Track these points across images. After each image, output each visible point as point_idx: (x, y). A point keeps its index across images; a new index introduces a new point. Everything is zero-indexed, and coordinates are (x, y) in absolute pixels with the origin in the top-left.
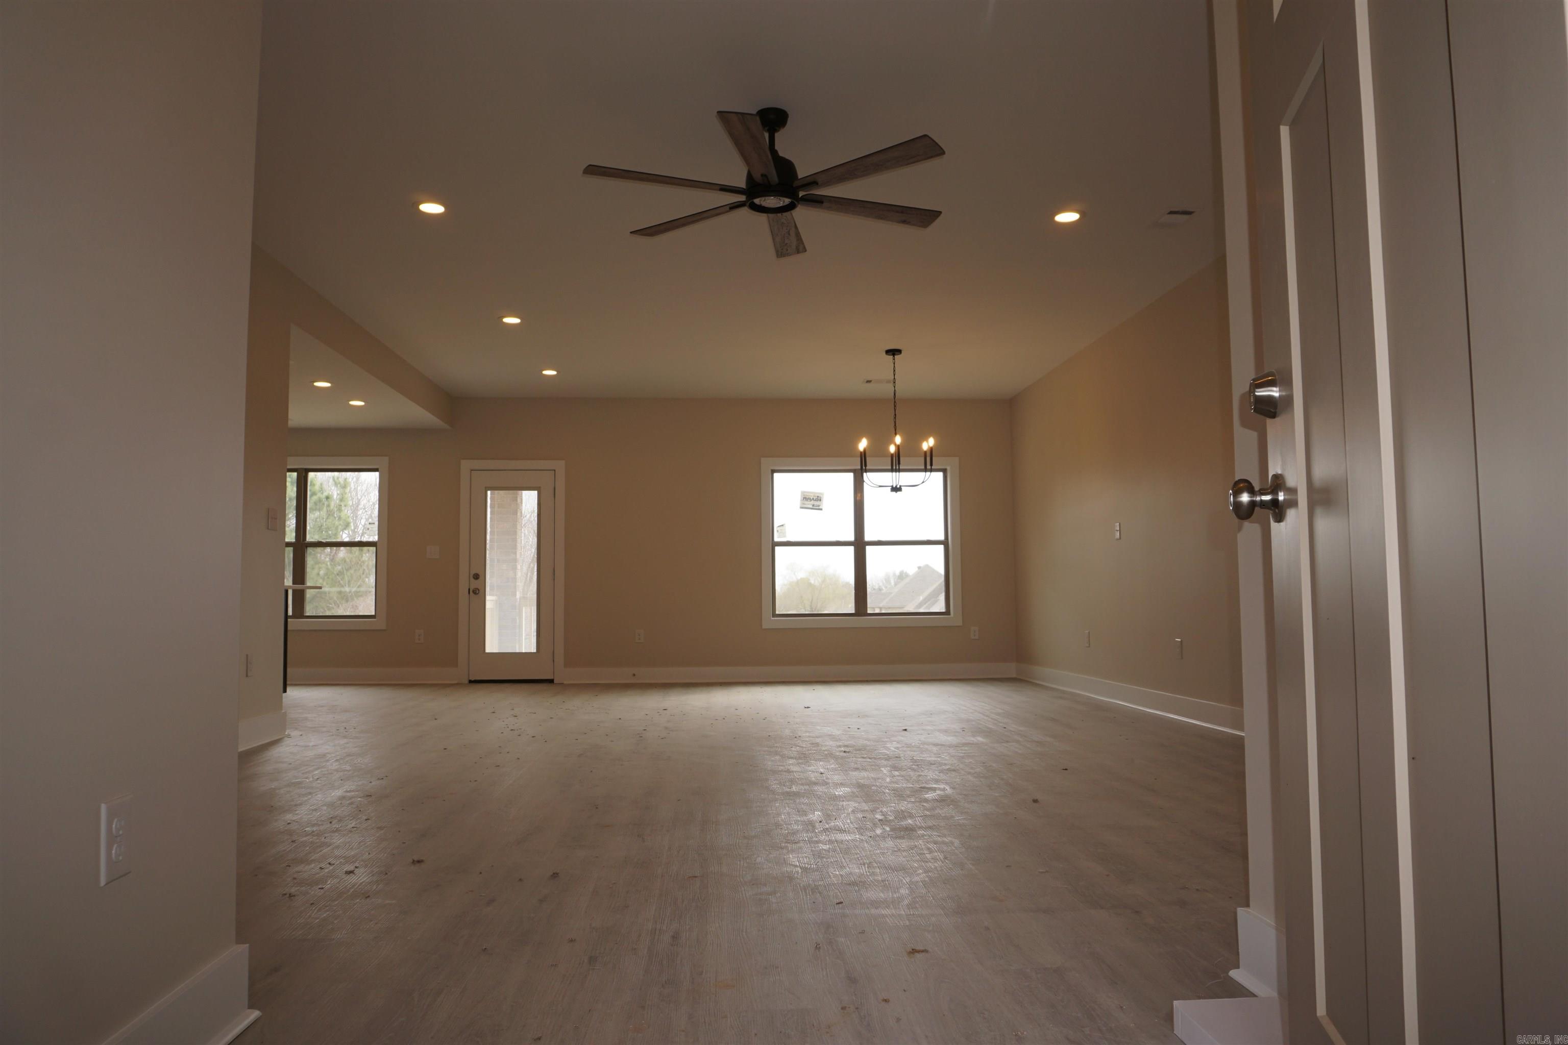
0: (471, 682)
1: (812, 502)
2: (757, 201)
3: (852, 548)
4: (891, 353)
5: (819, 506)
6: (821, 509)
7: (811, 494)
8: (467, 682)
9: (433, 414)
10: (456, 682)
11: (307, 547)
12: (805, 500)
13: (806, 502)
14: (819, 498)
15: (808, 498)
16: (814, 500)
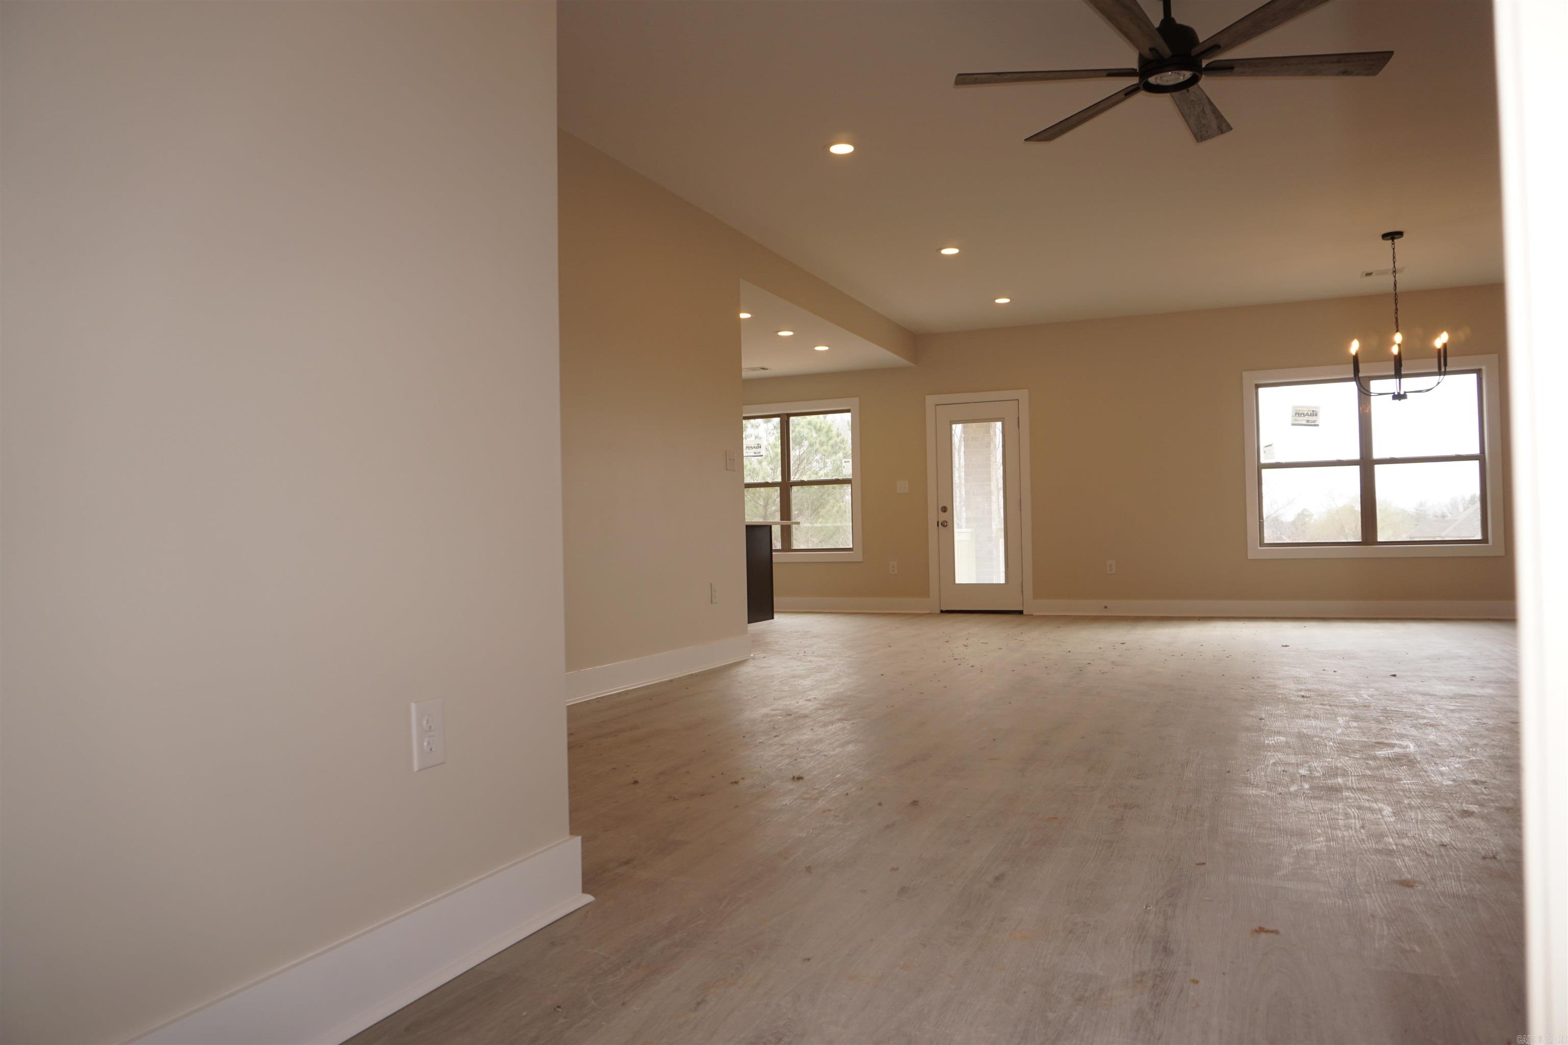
0: (942, 612)
1: (1307, 418)
2: (1152, 80)
3: (1357, 468)
4: (1389, 237)
5: (1315, 421)
6: (1317, 425)
7: (1305, 409)
8: (938, 611)
9: (896, 353)
10: (928, 612)
11: (791, 486)
12: (1297, 415)
13: (1299, 418)
14: (1315, 413)
15: (1301, 414)
16: (1308, 415)
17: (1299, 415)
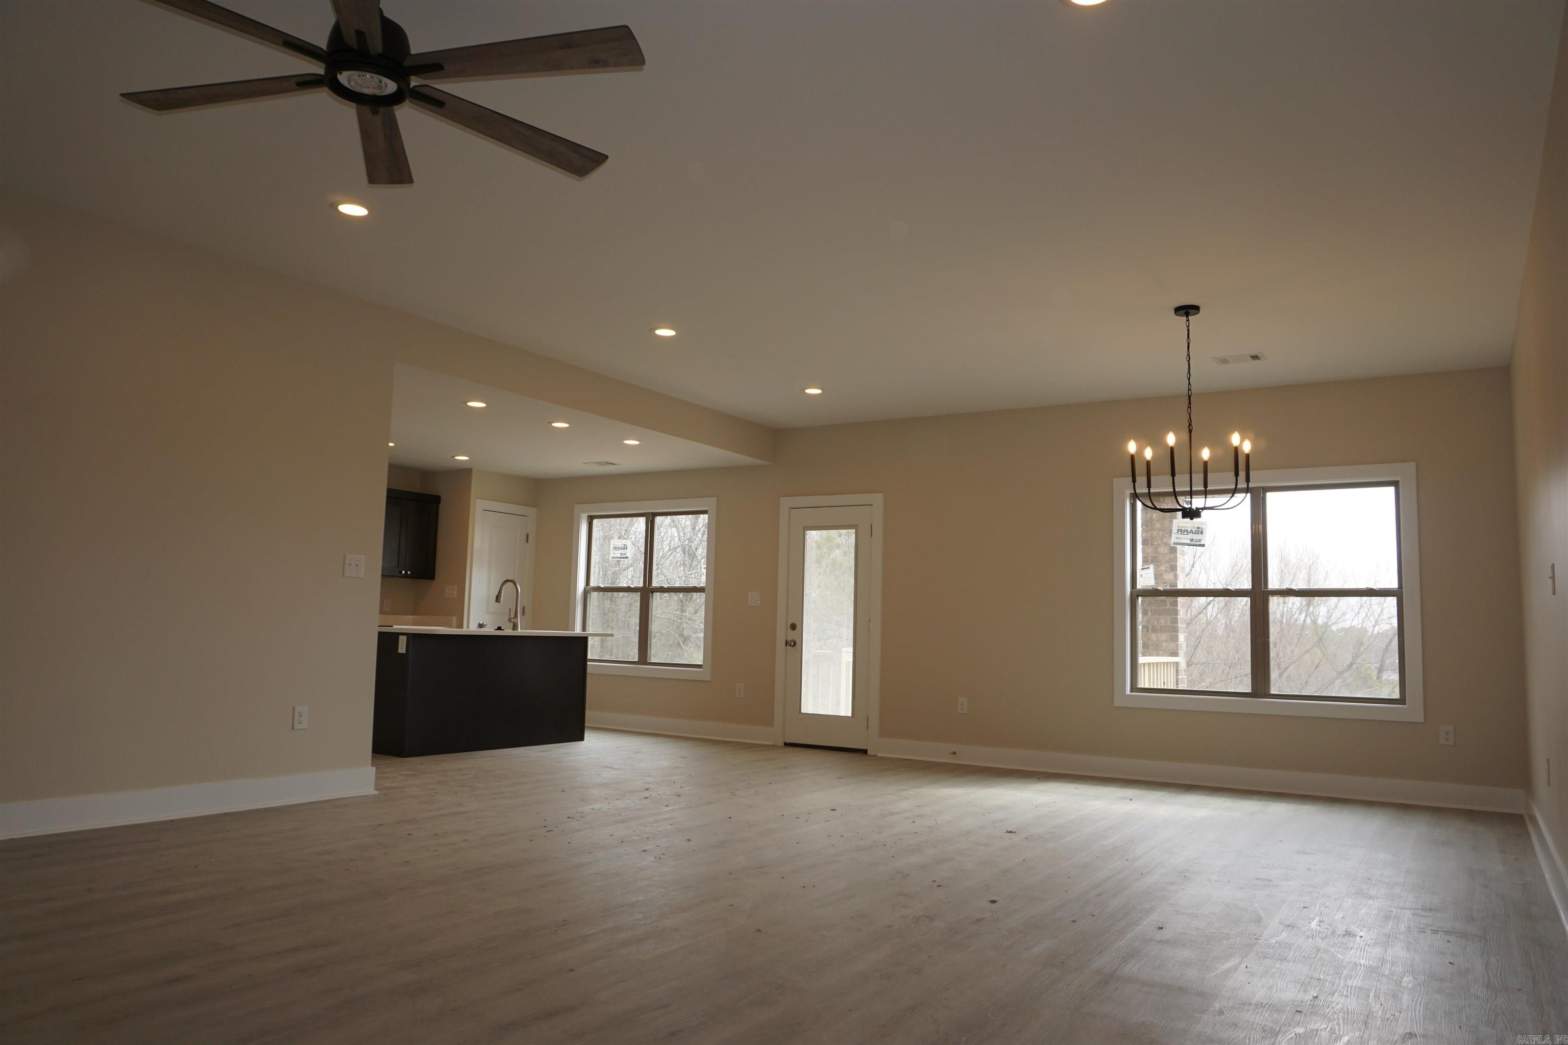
0: (786, 744)
1: (1191, 536)
3: (1247, 600)
4: (1183, 312)
5: (1200, 540)
6: (1204, 546)
8: (781, 744)
10: (771, 743)
11: (652, 593)
12: (1180, 532)
13: (1182, 536)
14: (1200, 530)
15: (1184, 530)
16: (1193, 533)
17: (1181, 532)
